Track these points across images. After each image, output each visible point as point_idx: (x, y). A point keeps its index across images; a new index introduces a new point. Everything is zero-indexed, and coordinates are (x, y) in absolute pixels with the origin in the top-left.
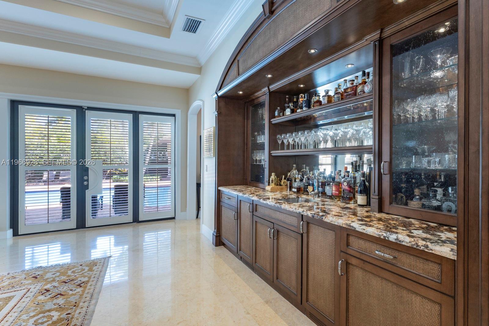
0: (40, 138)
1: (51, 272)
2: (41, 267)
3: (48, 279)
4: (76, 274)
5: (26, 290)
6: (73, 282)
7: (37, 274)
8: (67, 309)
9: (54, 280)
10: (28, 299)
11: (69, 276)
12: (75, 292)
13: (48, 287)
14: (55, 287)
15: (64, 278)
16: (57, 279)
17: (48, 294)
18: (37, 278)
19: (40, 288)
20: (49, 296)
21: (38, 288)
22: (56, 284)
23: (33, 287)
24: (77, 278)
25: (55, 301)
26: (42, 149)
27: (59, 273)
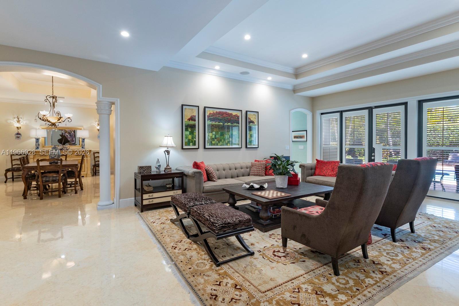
0: (447, 120)
1: (439, 219)
2: (433, 215)
3: (436, 222)
4: (455, 226)
5: (423, 222)
6: (452, 229)
7: (430, 217)
8: (444, 238)
9: (440, 224)
10: (423, 226)
11: (450, 226)
12: (452, 234)
13: (435, 225)
14: (439, 227)
15: (446, 225)
16: (442, 224)
17: (434, 228)
18: (429, 219)
19: (430, 224)
20: (435, 229)
21: (429, 223)
22: (441, 226)
23: (426, 222)
24: (456, 229)
25: (438, 232)
26: (448, 131)
27: (444, 222)
